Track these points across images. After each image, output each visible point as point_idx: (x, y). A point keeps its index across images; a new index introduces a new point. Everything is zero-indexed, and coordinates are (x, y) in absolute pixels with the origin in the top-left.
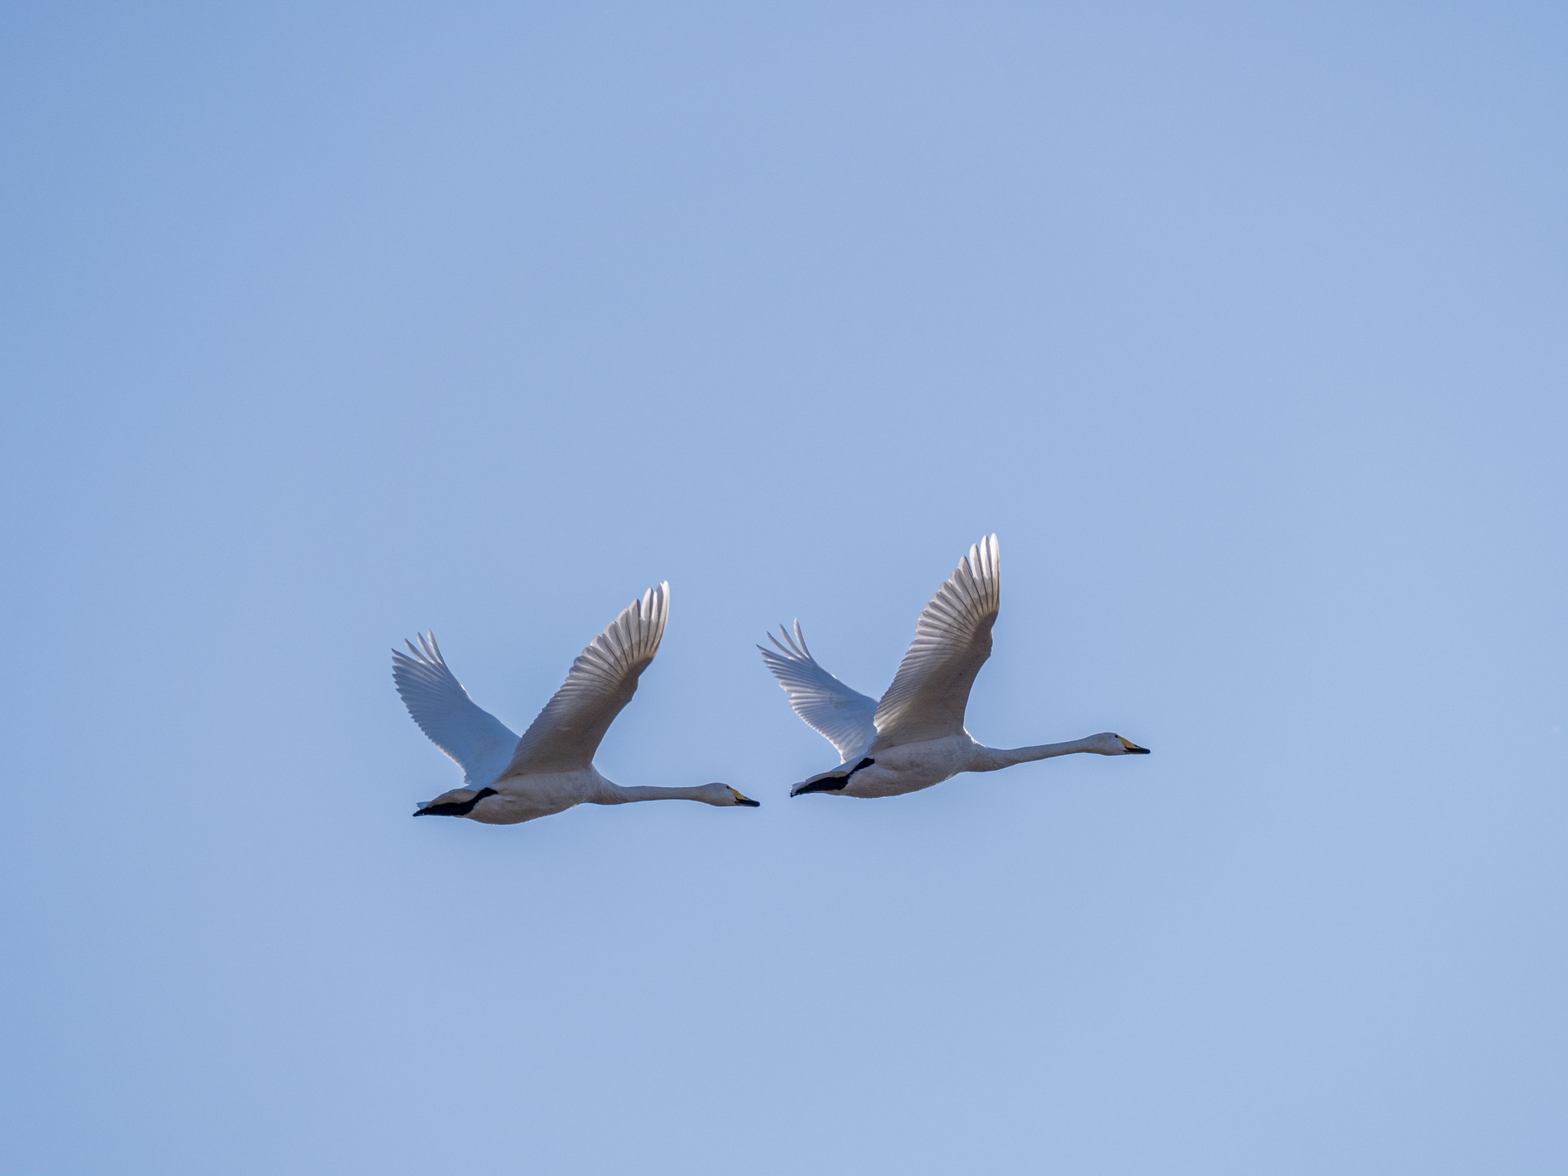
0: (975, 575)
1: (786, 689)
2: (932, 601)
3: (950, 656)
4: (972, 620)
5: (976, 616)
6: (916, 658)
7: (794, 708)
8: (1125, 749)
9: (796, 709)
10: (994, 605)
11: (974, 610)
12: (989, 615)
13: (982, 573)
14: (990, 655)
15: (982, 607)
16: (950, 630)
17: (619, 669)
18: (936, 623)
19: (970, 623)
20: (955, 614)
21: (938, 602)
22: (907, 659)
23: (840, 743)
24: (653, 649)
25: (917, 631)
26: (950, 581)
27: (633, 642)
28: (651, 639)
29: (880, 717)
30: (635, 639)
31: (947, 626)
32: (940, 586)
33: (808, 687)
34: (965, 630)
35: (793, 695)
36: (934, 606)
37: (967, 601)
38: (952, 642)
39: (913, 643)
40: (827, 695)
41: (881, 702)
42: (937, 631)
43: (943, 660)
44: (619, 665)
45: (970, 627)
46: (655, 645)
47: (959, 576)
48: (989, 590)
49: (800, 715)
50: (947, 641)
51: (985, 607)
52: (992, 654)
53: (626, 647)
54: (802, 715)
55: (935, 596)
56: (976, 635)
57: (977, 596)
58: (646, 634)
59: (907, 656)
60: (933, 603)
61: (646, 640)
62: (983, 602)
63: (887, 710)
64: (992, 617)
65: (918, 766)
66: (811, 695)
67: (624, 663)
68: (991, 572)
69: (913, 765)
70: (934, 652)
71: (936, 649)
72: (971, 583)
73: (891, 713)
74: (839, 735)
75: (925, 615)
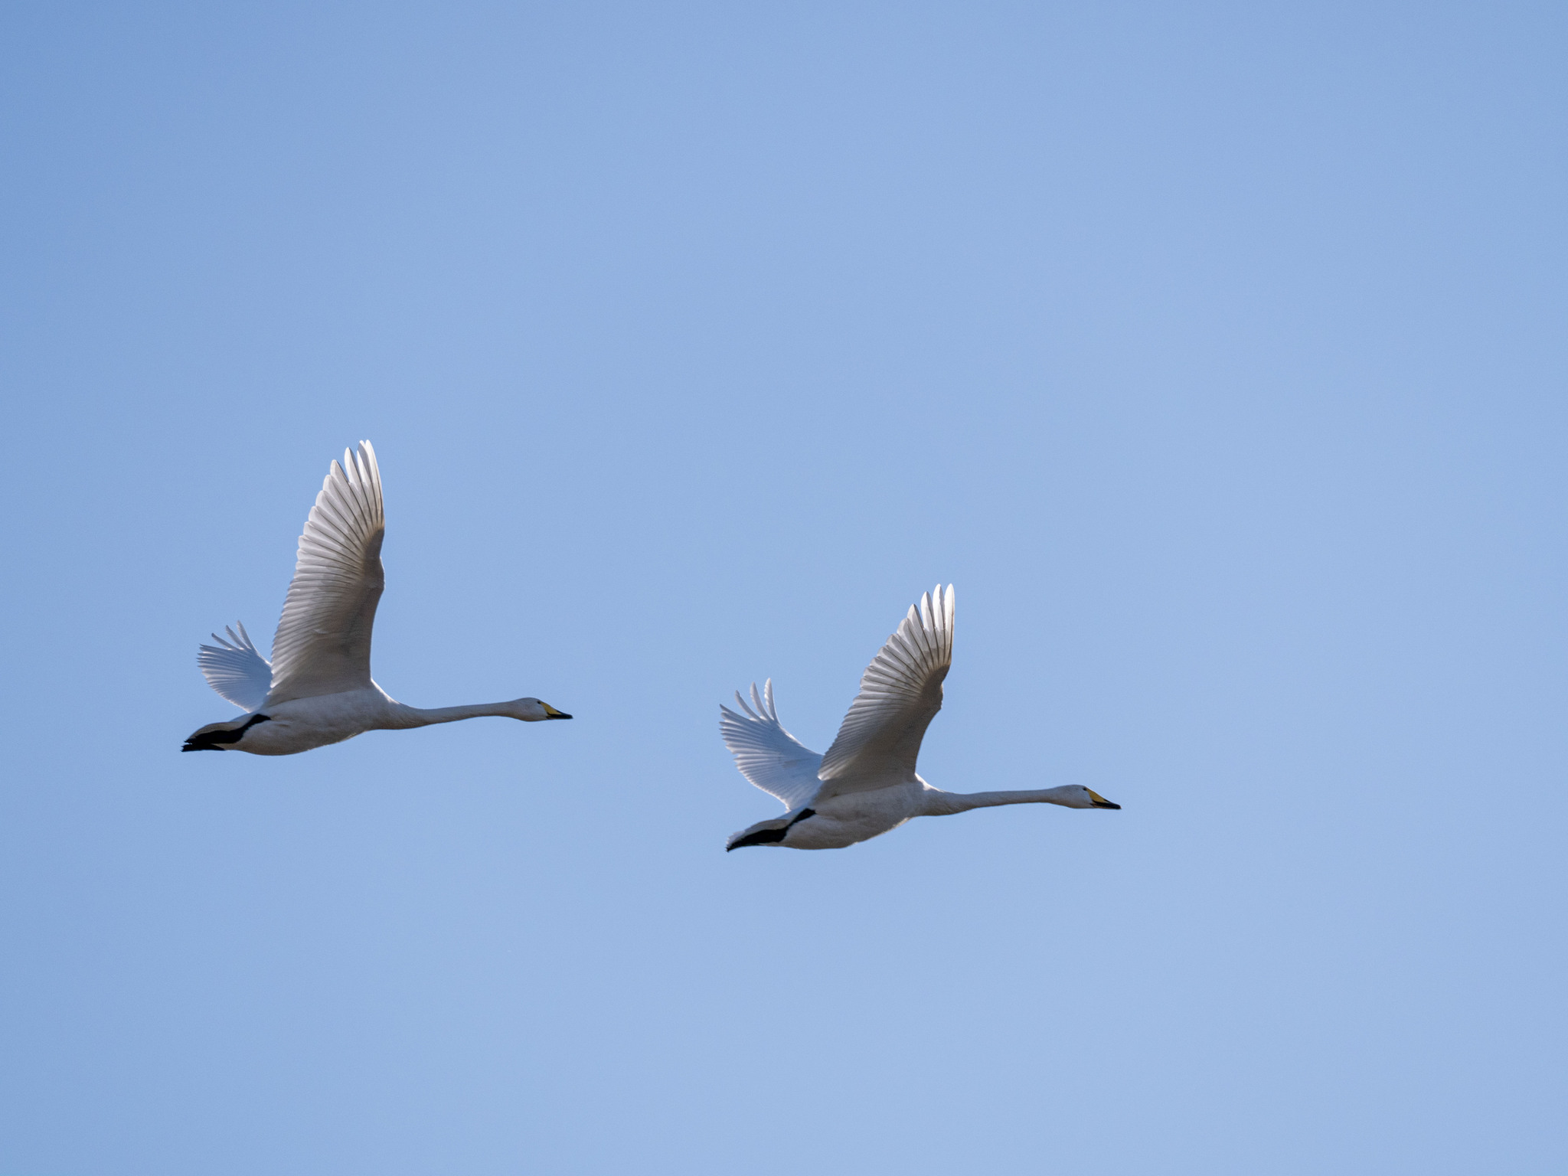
0: (926, 626)
1: (732, 750)
2: (878, 655)
3: (898, 710)
4: (921, 674)
5: (926, 670)
6: (860, 713)
7: (739, 768)
8: (1092, 802)
9: (743, 769)
10: (946, 659)
11: (924, 664)
12: (940, 669)
13: (934, 625)
14: (939, 708)
15: (933, 661)
16: (897, 685)
17: (354, 549)
18: (882, 677)
19: (919, 677)
20: (903, 668)
21: (885, 657)
22: (850, 714)
23: (787, 798)
24: (379, 519)
25: (861, 686)
26: (898, 632)
27: (356, 515)
28: (373, 507)
29: (825, 770)
30: (357, 512)
31: (894, 681)
32: (888, 639)
33: (756, 748)
34: (914, 685)
35: (740, 756)
36: (880, 660)
37: (917, 655)
38: (899, 697)
39: (857, 698)
40: (776, 755)
41: (826, 757)
42: (883, 686)
43: (891, 715)
44: (352, 545)
45: (918, 680)
46: (379, 513)
47: (909, 629)
48: (941, 644)
49: (745, 775)
50: (893, 696)
51: (936, 660)
52: (942, 706)
53: (351, 522)
54: (748, 776)
55: (881, 650)
56: (925, 690)
57: (927, 650)
58: (365, 503)
59: (850, 711)
60: (879, 657)
61: (367, 509)
62: (933, 655)
63: (833, 763)
64: (943, 671)
65: (864, 816)
66: (760, 755)
67: (357, 542)
68: (944, 624)
69: (858, 814)
70: (880, 706)
71: (881, 704)
72: (921, 635)
73: (836, 766)
74: (786, 792)
75: (870, 670)
